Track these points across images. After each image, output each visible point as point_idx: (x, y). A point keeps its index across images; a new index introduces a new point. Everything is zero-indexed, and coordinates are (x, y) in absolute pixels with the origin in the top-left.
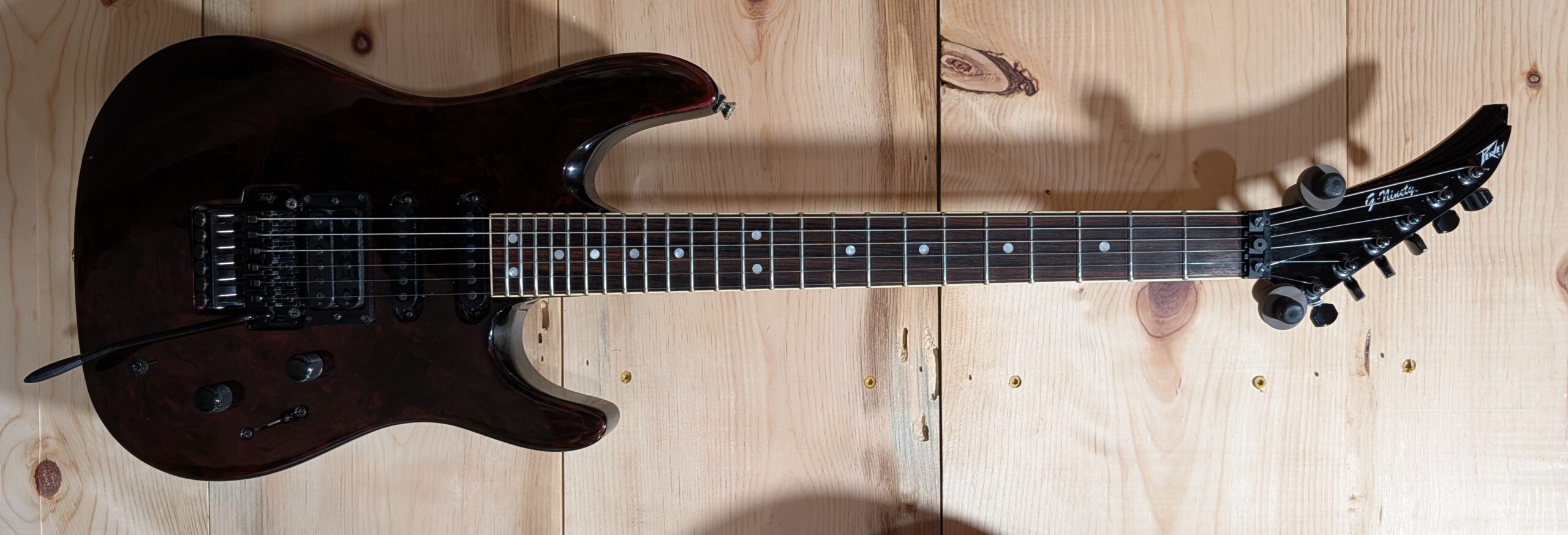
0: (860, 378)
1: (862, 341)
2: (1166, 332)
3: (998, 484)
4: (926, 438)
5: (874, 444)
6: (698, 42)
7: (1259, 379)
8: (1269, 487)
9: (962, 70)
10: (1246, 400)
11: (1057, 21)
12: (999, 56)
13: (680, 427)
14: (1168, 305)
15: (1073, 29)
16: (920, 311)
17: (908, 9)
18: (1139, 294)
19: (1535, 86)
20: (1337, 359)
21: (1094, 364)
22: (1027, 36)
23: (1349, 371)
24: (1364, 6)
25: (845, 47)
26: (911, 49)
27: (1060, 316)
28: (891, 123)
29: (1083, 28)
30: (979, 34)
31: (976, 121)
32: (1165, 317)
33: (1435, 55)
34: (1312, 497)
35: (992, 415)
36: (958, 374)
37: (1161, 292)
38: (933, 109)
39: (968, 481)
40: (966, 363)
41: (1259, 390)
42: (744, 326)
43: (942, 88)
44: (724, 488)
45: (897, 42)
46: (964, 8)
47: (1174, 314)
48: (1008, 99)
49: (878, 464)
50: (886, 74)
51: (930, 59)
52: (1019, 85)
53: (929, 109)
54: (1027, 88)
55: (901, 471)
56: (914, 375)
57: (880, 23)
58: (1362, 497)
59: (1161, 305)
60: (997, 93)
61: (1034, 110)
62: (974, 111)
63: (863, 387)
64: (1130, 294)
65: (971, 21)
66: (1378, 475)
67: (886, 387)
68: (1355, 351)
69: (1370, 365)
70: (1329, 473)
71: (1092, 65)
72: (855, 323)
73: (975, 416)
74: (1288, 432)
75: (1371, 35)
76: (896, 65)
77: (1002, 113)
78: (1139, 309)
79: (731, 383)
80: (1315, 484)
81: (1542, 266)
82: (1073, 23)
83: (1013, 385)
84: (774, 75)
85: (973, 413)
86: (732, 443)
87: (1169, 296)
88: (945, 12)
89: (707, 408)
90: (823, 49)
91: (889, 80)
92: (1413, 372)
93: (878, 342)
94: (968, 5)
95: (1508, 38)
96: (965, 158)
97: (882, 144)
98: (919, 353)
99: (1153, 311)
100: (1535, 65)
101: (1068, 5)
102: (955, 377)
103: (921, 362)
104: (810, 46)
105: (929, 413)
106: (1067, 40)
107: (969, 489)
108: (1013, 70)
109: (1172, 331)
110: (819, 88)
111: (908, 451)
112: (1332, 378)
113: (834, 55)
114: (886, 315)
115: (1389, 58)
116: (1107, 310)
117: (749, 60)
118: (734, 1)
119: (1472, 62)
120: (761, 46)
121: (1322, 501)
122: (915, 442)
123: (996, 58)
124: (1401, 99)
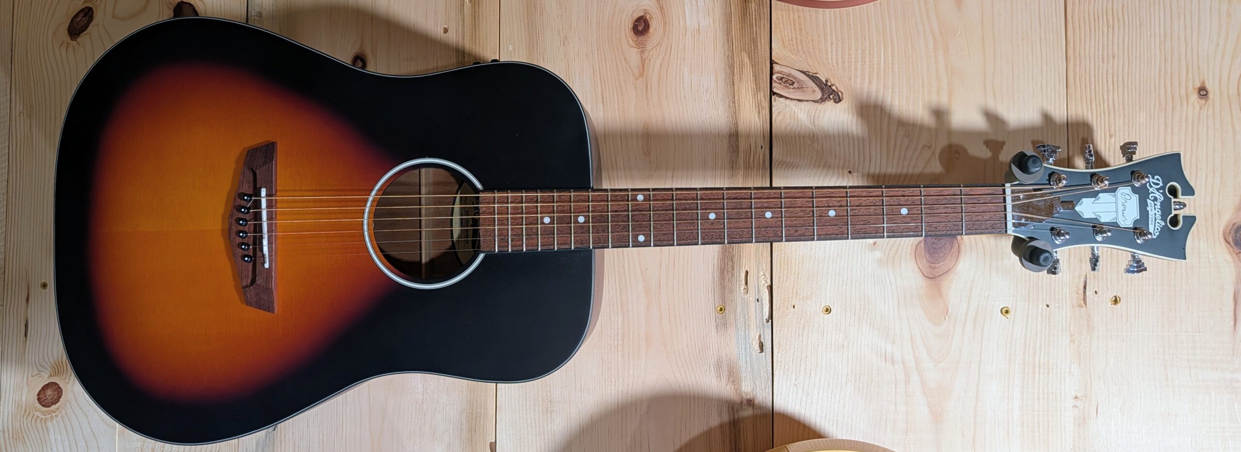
0: (714, 306)
1: (715, 279)
2: (937, 274)
3: (814, 385)
4: (762, 350)
5: (724, 355)
6: (599, 65)
7: (1005, 309)
8: (1013, 388)
9: (788, 85)
10: (996, 324)
11: (856, 50)
12: (814, 75)
15: (868, 56)
16: (757, 258)
17: (749, 42)
18: (917, 246)
19: (1203, 98)
20: (1062, 295)
21: (885, 300)
22: (834, 61)
23: (1072, 304)
24: (1079, 41)
25: (703, 68)
26: (751, 70)
27: (859, 261)
28: (737, 122)
29: (875, 55)
30: (800, 59)
31: (798, 121)
32: (936, 264)
33: (1130, 74)
34: (1045, 396)
35: (810, 334)
36: (786, 304)
37: (933, 245)
38: (767, 112)
39: (792, 382)
40: (791, 296)
41: (1005, 317)
42: (629, 268)
43: (773, 97)
44: (613, 387)
45: (741, 64)
46: (789, 40)
47: (942, 262)
48: (821, 106)
49: (726, 369)
50: (733, 87)
51: (765, 77)
52: (829, 95)
53: (764, 112)
54: (835, 98)
55: (743, 375)
56: (753, 304)
57: (729, 51)
58: (1082, 397)
59: (933, 255)
60: (813, 101)
61: (840, 113)
62: (796, 114)
63: (715, 313)
64: (910, 246)
65: (794, 50)
66: (1095, 380)
67: (733, 314)
68: (1076, 289)
69: (1087, 300)
70: (1058, 378)
71: (882, 81)
72: (710, 265)
73: (797, 334)
74: (1027, 348)
75: (1084, 60)
76: (741, 81)
77: (817, 115)
78: (917, 257)
79: (619, 309)
80: (1048, 387)
81: (1212, 228)
82: (867, 52)
83: (825, 312)
84: (652, 88)
85: (796, 333)
86: (620, 353)
87: (939, 248)
88: (775, 43)
90: (688, 69)
91: (735, 92)
92: (1119, 304)
93: (726, 280)
94: (792, 38)
95: (1183, 63)
96: (790, 146)
97: (730, 137)
98: (756, 288)
99: (927, 259)
100: (1203, 82)
101: (864, 38)
102: (782, 306)
103: (758, 295)
104: (679, 67)
105: (764, 332)
106: (863, 63)
107: (793, 389)
108: (825, 85)
109: (941, 273)
110: (685, 97)
111: (748, 360)
112: (1059, 308)
113: (696, 74)
114: (732, 261)
115: (1097, 78)
116: (894, 258)
117: (635, 77)
118: (624, 35)
119: (1157, 80)
120: (643, 67)
121: (1053, 398)
122: (754, 354)
123: (811, 76)
124: (1106, 107)
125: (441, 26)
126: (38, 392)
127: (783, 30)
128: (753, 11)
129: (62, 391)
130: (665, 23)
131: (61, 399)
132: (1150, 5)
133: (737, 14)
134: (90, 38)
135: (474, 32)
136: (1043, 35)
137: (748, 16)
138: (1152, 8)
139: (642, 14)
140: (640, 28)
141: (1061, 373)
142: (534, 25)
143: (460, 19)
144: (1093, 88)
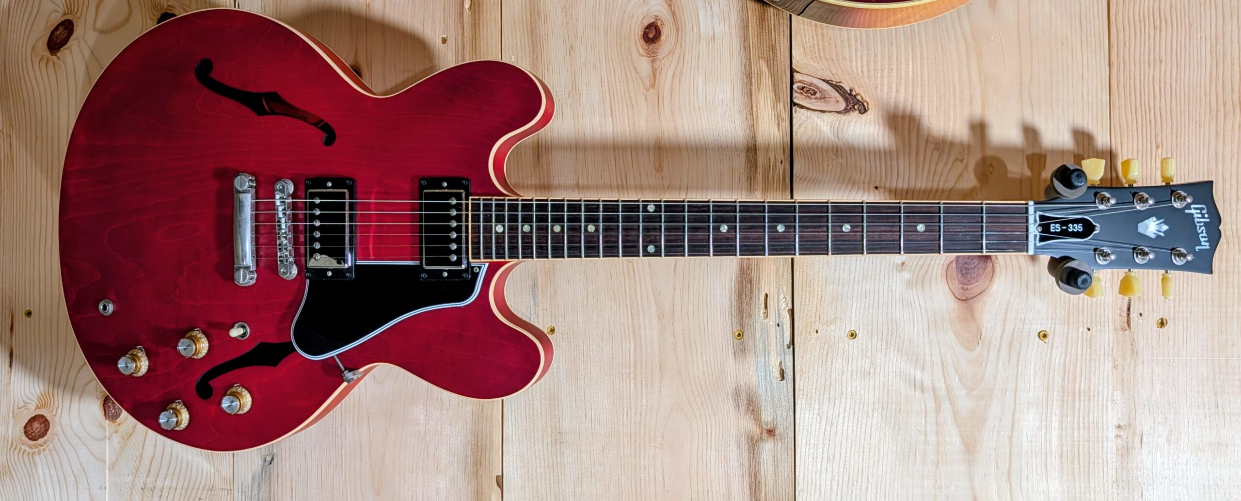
0: (731, 332)
1: (733, 302)
2: (970, 297)
3: (838, 415)
4: (783, 378)
5: (742, 384)
6: (607, 75)
7: (1043, 333)
8: (1052, 417)
9: (809, 95)
10: (1033, 349)
11: (883, 56)
12: (838, 84)
13: (592, 368)
14: (971, 275)
15: (895, 63)
16: (778, 280)
17: (768, 50)
18: (948, 266)
20: (1104, 318)
21: (914, 323)
22: (859, 68)
23: (1115, 327)
24: (1123, 44)
25: (719, 77)
26: (770, 79)
27: (886, 282)
28: (755, 135)
29: (903, 62)
30: (822, 66)
31: (821, 133)
32: (968, 285)
33: (1179, 80)
34: (1086, 425)
35: (834, 361)
36: (807, 329)
37: (965, 265)
38: (787, 124)
39: (816, 412)
40: (814, 320)
41: (1043, 342)
43: (794, 108)
44: (625, 417)
45: (759, 73)
46: (811, 47)
47: (976, 283)
48: (845, 117)
49: (745, 398)
50: (751, 98)
51: (784, 86)
52: (854, 106)
53: (784, 125)
54: (860, 108)
55: (763, 404)
56: (773, 330)
57: (747, 59)
58: (1125, 426)
59: (965, 276)
60: (837, 112)
61: (865, 125)
62: (818, 126)
63: (733, 339)
64: (941, 267)
65: (816, 57)
66: (1139, 408)
67: (752, 339)
68: (1119, 311)
69: (1131, 322)
70: (1100, 406)
71: (910, 90)
72: (727, 288)
73: (820, 361)
74: (1067, 374)
75: (1128, 66)
76: (759, 91)
77: (841, 127)
78: (948, 277)
79: (631, 335)
80: (1089, 415)
82: (895, 58)
83: (850, 337)
84: (664, 99)
85: (819, 359)
86: (632, 382)
87: (972, 268)
88: (796, 51)
89: (613, 354)
90: (702, 79)
91: (753, 103)
92: (1166, 328)
93: (745, 304)
94: (814, 45)
96: (812, 161)
97: (747, 151)
98: (777, 312)
99: (959, 280)
101: (891, 44)
102: (804, 330)
103: (779, 318)
104: (693, 75)
105: (785, 359)
106: (890, 71)
107: (816, 418)
108: (849, 94)
109: (974, 295)
110: (699, 109)
111: (768, 387)
112: (1101, 332)
113: (711, 84)
114: (751, 284)
115: (1142, 83)
116: (923, 278)
117: (645, 88)
118: (633, 42)
119: (1208, 86)
120: (655, 77)
121: (1094, 428)
122: (774, 381)
123: (836, 85)
124: (1152, 115)
125: (439, 35)
126: (24, 425)
127: (803, 36)
128: (772, 16)
129: (49, 424)
130: (678, 30)
131: (48, 432)
132: (1200, 5)
133: (755, 20)
134: (71, 51)
135: (474, 42)
136: (1084, 38)
137: (766, 21)
138: (1203, 8)
139: (653, 20)
140: (651, 36)
141: (1103, 400)
142: (538, 33)
143: (459, 28)
144: (1138, 95)
